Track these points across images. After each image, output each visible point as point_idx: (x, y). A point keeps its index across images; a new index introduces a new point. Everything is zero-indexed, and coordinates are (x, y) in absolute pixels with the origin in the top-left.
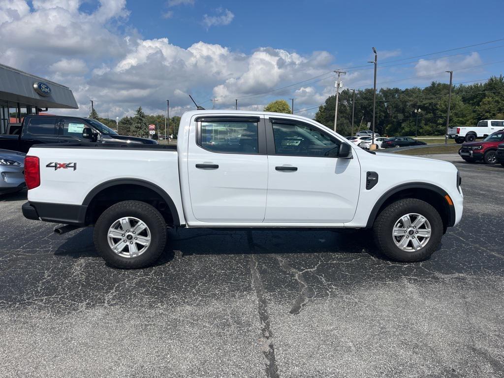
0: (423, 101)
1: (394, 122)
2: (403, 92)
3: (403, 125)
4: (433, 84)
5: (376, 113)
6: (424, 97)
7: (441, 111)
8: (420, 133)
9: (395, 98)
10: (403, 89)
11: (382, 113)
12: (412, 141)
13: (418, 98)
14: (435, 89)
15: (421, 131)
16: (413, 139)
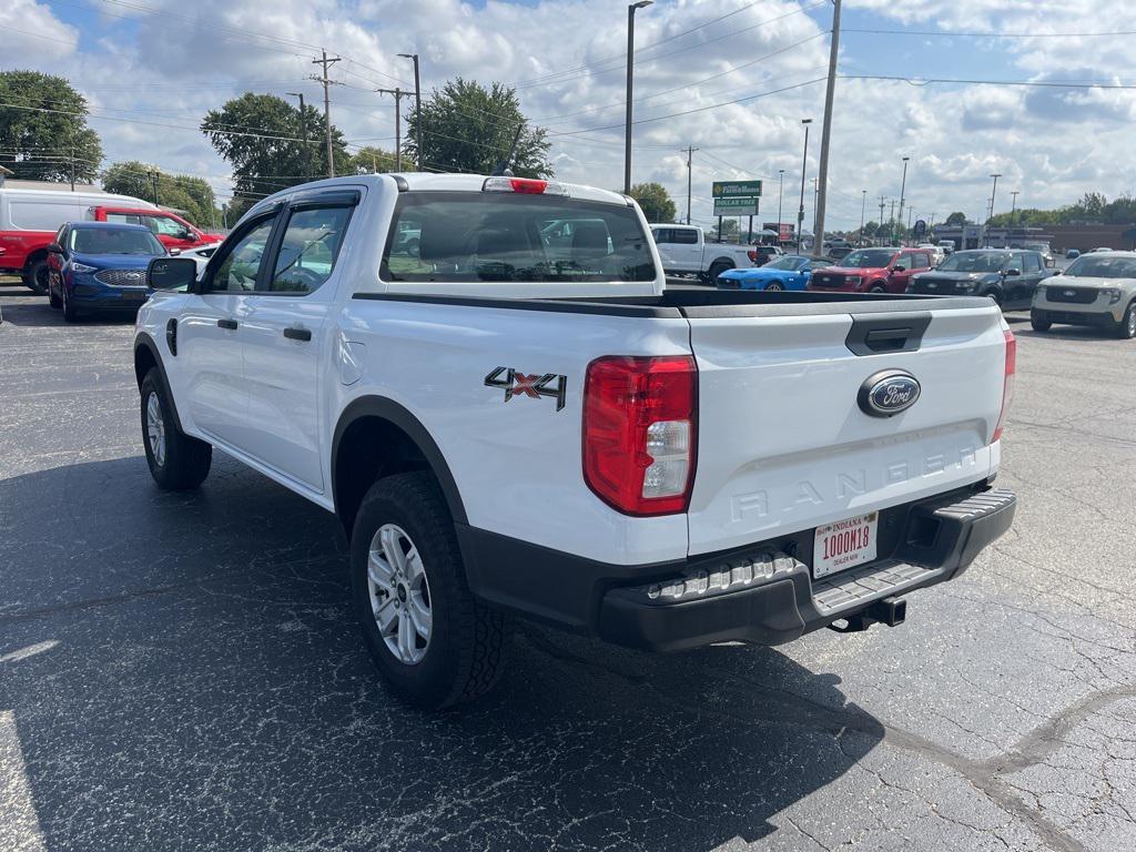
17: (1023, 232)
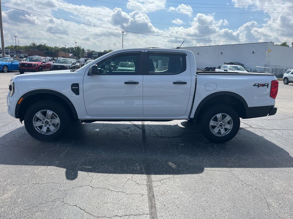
17: (20, 52)
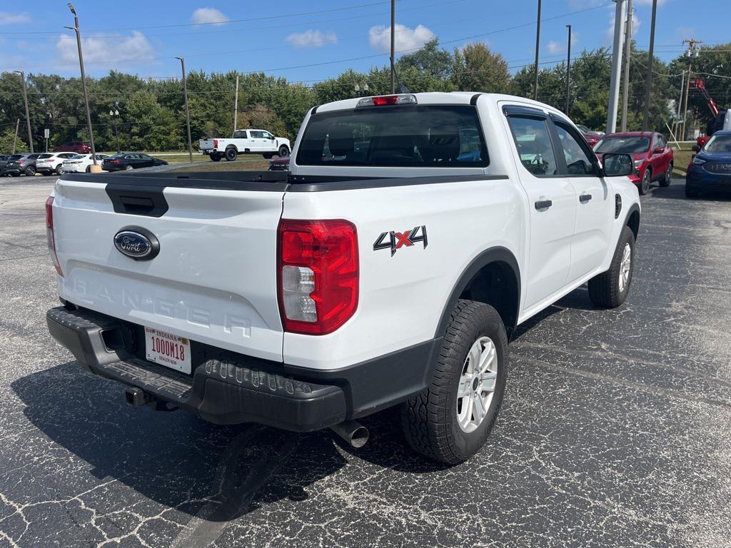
0: (104, 98)
1: (63, 129)
2: (68, 82)
3: (79, 134)
4: (112, 74)
5: (31, 115)
6: (103, 92)
7: (133, 116)
8: (108, 146)
9: (57, 90)
10: (68, 78)
11: (39, 115)
12: (149, 159)
13: (95, 93)
14: (116, 82)
15: (109, 143)
16: (148, 156)
